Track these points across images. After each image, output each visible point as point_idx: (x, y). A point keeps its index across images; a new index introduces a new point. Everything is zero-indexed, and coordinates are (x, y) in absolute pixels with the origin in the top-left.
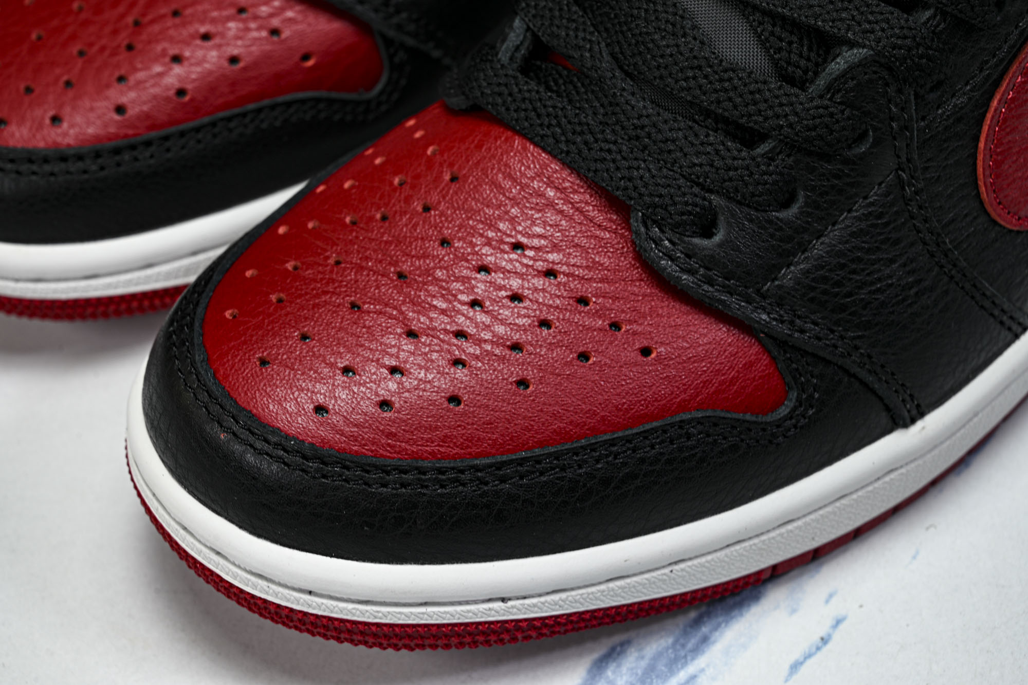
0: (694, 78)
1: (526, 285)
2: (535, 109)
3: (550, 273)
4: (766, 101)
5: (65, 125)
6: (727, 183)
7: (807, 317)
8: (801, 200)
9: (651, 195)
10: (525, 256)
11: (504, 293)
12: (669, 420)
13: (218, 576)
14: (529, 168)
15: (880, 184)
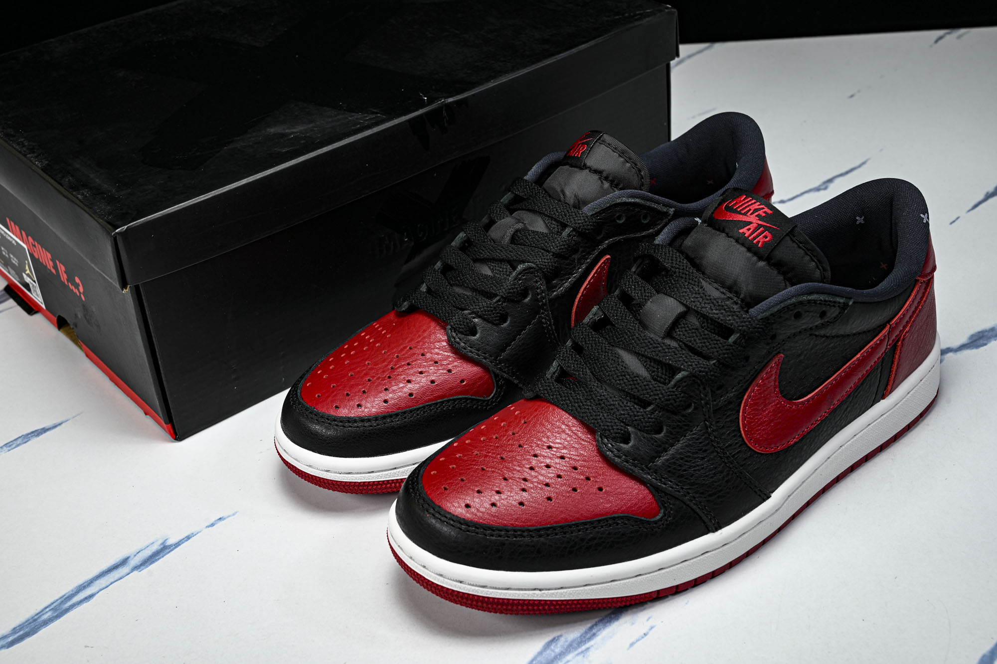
0: (623, 380)
1: (552, 462)
2: (560, 394)
3: (562, 457)
4: (650, 389)
5: (363, 408)
6: (635, 422)
7: (667, 478)
8: (665, 430)
9: (603, 425)
10: (552, 451)
11: (543, 464)
12: (609, 516)
13: (424, 577)
14: (555, 417)
15: (697, 426)
